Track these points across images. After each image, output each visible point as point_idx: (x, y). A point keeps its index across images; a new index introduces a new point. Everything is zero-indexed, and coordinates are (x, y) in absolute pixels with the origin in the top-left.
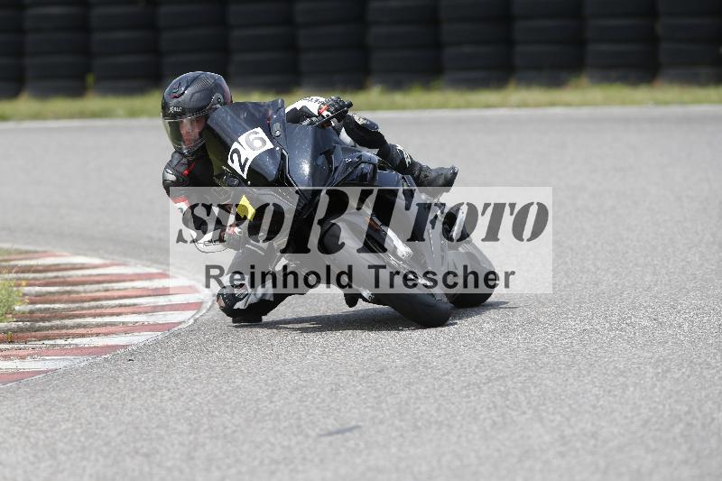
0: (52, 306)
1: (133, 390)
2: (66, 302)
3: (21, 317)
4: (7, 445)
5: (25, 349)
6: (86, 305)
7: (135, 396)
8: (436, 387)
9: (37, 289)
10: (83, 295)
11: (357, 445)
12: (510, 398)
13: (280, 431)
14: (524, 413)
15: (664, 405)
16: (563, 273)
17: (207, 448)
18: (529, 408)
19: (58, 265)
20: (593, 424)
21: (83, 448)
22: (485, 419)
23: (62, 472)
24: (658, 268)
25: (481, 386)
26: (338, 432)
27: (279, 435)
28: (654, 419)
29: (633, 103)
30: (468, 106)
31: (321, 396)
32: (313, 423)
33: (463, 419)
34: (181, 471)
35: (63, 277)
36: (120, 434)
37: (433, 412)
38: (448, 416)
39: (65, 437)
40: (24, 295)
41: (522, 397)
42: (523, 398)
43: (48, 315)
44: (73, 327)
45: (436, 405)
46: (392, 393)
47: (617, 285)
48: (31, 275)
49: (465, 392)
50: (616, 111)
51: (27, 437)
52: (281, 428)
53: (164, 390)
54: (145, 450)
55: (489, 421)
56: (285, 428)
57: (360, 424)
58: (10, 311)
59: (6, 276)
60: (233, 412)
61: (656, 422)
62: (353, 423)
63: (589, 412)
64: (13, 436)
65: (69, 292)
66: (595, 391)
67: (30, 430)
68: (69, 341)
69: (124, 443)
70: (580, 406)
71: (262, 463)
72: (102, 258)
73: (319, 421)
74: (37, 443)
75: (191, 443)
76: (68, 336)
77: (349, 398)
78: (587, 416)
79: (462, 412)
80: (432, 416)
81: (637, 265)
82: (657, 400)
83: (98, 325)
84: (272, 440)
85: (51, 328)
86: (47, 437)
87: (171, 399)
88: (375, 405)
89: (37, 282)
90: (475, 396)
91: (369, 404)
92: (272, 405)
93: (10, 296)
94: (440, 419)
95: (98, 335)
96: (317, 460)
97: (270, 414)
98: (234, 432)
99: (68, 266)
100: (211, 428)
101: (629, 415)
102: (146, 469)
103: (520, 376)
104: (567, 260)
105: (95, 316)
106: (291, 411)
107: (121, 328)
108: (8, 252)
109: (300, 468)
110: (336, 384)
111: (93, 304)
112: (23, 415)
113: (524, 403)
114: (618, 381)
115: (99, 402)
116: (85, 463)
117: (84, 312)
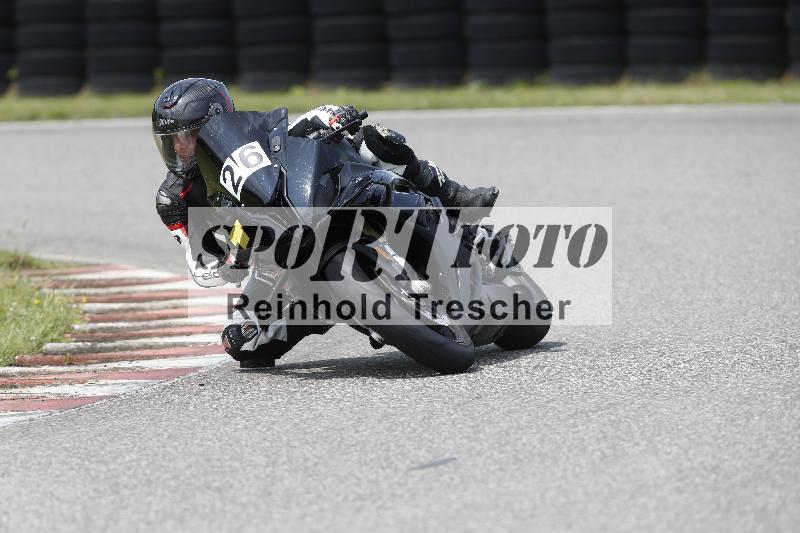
0: (115, 325)
1: (204, 418)
2: (131, 320)
3: (80, 336)
4: (64, 479)
5: (85, 371)
6: (153, 323)
7: (207, 424)
8: (540, 414)
9: (99, 306)
10: (149, 312)
11: (452, 479)
12: (621, 428)
13: (366, 464)
14: (637, 444)
15: (793, 437)
16: (681, 290)
17: (287, 482)
18: (643, 440)
19: (122, 279)
20: (714, 457)
21: (149, 482)
22: (594, 450)
23: (126, 508)
24: (787, 284)
25: (590, 414)
26: (431, 465)
27: (364, 468)
28: (782, 452)
29: (760, 101)
30: (577, 103)
31: (412, 425)
32: (403, 455)
33: (570, 451)
34: (257, 508)
35: (128, 293)
36: (190, 466)
37: (536, 443)
38: (553, 448)
39: (129, 469)
40: (85, 312)
41: (635, 427)
42: (636, 429)
43: (110, 335)
44: (138, 349)
45: (539, 436)
46: (491, 422)
47: (741, 302)
48: (92, 291)
49: (571, 421)
50: (742, 109)
51: (87, 469)
52: (368, 460)
53: (238, 418)
54: (216, 484)
55: (598, 453)
56: (372, 460)
57: (455, 456)
58: (69, 330)
59: (65, 291)
60: (315, 443)
61: (785, 455)
62: (447, 455)
63: (710, 444)
64: (72, 469)
65: (134, 310)
66: (717, 420)
67: (91, 463)
68: (134, 364)
69: (194, 476)
70: (699, 437)
71: (346, 498)
72: (171, 271)
73: (410, 452)
74: (97, 477)
75: (267, 476)
76: (132, 359)
77: (443, 427)
78: (707, 448)
79: (568, 444)
80: (535, 447)
81: (763, 280)
82: (786, 430)
83: (166, 346)
84: (358, 473)
85: (114, 349)
86: (109, 470)
87: (246, 428)
88: (472, 435)
89: (99, 299)
90: (583, 425)
91: (465, 434)
92: (358, 434)
93: (68, 313)
94: (544, 451)
95: (165, 357)
96: (407, 496)
97: (356, 445)
98: (315, 464)
99: (134, 281)
100: (290, 460)
101: (755, 446)
102: (219, 505)
103: (633, 403)
104: (686, 274)
105: (162, 335)
106: (379, 442)
107: (190, 350)
108: (67, 265)
109: (389, 504)
110: (428, 412)
111: (160, 322)
112: (82, 446)
113: (637, 434)
114: (742, 409)
115: (166, 431)
116: (150, 498)
117: (150, 331)
